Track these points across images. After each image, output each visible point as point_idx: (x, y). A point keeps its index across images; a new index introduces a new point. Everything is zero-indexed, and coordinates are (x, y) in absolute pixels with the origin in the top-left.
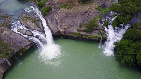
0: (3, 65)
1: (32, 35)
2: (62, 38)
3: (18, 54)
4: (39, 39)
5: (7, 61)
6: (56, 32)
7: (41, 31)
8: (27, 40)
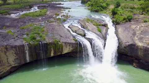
0: (17, 51)
1: (84, 36)
2: (134, 64)
3: (47, 48)
4: (91, 44)
5: (27, 48)
6: (127, 44)
7: (101, 36)
8: (72, 38)
